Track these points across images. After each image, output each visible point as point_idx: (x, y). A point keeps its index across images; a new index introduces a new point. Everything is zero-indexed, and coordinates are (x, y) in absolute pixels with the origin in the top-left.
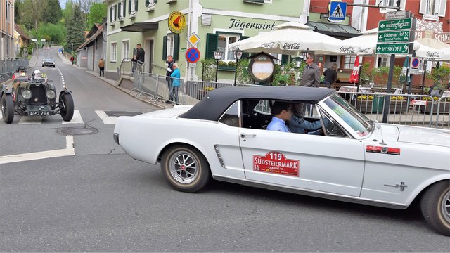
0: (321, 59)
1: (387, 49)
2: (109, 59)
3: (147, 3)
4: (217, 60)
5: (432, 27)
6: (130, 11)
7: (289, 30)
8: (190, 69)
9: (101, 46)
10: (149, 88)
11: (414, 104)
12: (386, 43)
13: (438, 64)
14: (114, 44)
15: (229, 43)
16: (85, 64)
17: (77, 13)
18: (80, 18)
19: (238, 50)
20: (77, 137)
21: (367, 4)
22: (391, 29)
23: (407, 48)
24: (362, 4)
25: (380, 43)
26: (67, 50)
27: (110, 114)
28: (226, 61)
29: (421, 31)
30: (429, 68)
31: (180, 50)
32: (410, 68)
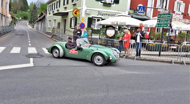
0: (134, 29)
1: (161, 25)
2: (48, 26)
4: (92, 28)
5: (179, 17)
6: (57, 7)
7: (121, 17)
9: (45, 20)
11: (171, 48)
12: (160, 23)
14: (50, 21)
15: (97, 21)
16: (37, 28)
17: (35, 7)
18: (36, 10)
20: (35, 58)
21: (153, 7)
22: (164, 17)
23: (169, 25)
24: (151, 7)
25: (158, 23)
26: (30, 22)
27: (48, 49)
28: (96, 28)
29: (174, 18)
30: (177, 33)
31: (77, 24)
32: (170, 33)
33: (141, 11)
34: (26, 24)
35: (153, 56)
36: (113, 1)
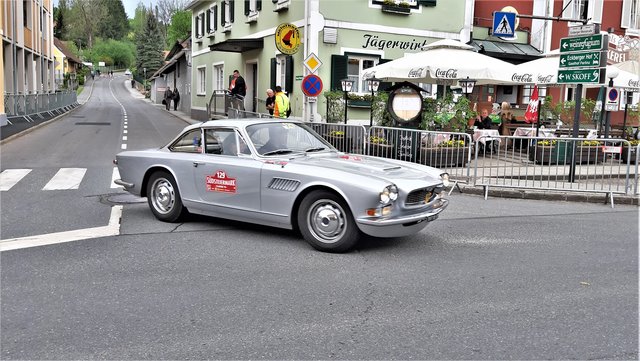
0: (491, 91)
1: (572, 77)
2: (195, 91)
4: (346, 92)
5: (638, 46)
6: (223, 22)
7: (443, 50)
8: (308, 105)
9: (185, 72)
11: (605, 151)
12: (570, 69)
14: (202, 70)
15: (364, 67)
17: (150, 22)
18: (157, 32)
19: (374, 79)
21: (551, 15)
22: (579, 49)
23: (597, 75)
24: (544, 15)
25: (563, 69)
28: (361, 94)
29: (623, 52)
30: (635, 103)
31: (295, 78)
32: (607, 102)
33: (504, 30)
34: (123, 85)
35: (552, 183)
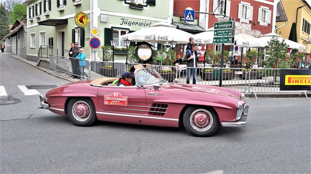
0: (182, 47)
1: (219, 40)
2: (29, 46)
3: (58, 5)
4: (113, 46)
5: (245, 27)
6: (45, 10)
7: (160, 27)
8: (93, 53)
9: (23, 34)
10: (62, 67)
11: (236, 74)
12: (219, 37)
13: (250, 49)
14: (33, 35)
15: (121, 34)
16: (10, 50)
17: (2, 11)
18: (5, 15)
19: (127, 40)
20: (2, 106)
21: (208, 12)
22: (223, 28)
23: (231, 40)
24: (205, 12)
25: (215, 37)
27: (29, 87)
28: (120, 47)
29: (239, 29)
30: (245, 52)
31: (85, 39)
32: (234, 52)
33: (190, 18)
36: (145, 1)
